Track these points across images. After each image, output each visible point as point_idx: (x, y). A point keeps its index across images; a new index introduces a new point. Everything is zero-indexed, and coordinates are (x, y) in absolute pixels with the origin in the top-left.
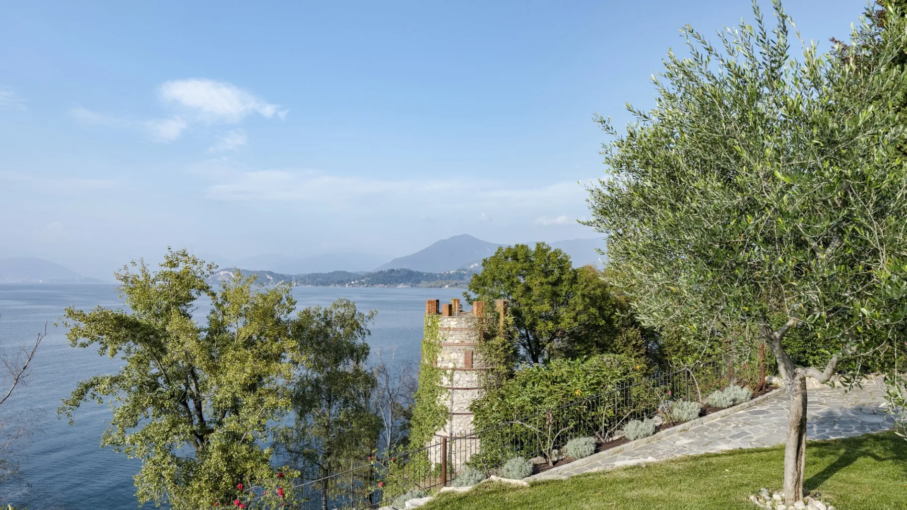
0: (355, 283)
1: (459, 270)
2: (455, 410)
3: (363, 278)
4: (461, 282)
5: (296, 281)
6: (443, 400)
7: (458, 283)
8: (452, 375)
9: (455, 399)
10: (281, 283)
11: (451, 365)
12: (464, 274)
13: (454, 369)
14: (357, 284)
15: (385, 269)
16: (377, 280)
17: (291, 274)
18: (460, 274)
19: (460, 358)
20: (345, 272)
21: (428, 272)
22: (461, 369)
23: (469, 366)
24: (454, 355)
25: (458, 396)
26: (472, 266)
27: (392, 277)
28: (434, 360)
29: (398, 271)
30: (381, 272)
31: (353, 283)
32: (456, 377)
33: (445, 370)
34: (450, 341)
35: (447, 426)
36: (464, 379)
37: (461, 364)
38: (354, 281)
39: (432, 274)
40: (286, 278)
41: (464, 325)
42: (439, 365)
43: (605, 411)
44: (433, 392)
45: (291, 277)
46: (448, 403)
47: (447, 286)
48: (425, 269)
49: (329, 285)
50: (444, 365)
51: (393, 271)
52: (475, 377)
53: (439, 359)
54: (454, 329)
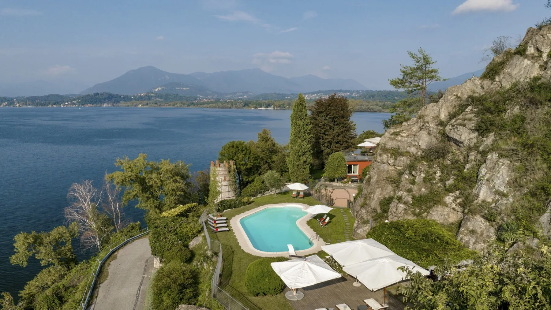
0: (68, 104)
1: (148, 93)
2: (222, 191)
3: (74, 100)
4: (150, 102)
5: (19, 103)
6: (219, 189)
7: (148, 103)
8: (221, 183)
9: (222, 188)
10: (5, 104)
11: (221, 180)
12: (152, 96)
13: (222, 181)
14: (70, 104)
15: (92, 93)
16: (86, 101)
17: (12, 97)
18: (149, 97)
19: (223, 178)
20: (59, 95)
21: (125, 94)
22: (223, 181)
23: (225, 180)
24: (221, 178)
25: (223, 188)
26: (157, 90)
27: (97, 99)
28: (215, 179)
29: (102, 94)
30: (88, 95)
31: (67, 103)
32: (222, 183)
33: (219, 181)
34: (220, 173)
35: (220, 195)
36: (224, 183)
37: (223, 179)
38: (67, 102)
39: (127, 96)
40: (8, 101)
41: (224, 169)
42: (217, 180)
43: (263, 190)
44: (215, 187)
45: (12, 99)
46: (220, 190)
47: (140, 105)
48: (123, 93)
49: (48, 105)
50: (218, 180)
51: (97, 94)
52: (227, 183)
53: (217, 178)
54: (221, 171)
